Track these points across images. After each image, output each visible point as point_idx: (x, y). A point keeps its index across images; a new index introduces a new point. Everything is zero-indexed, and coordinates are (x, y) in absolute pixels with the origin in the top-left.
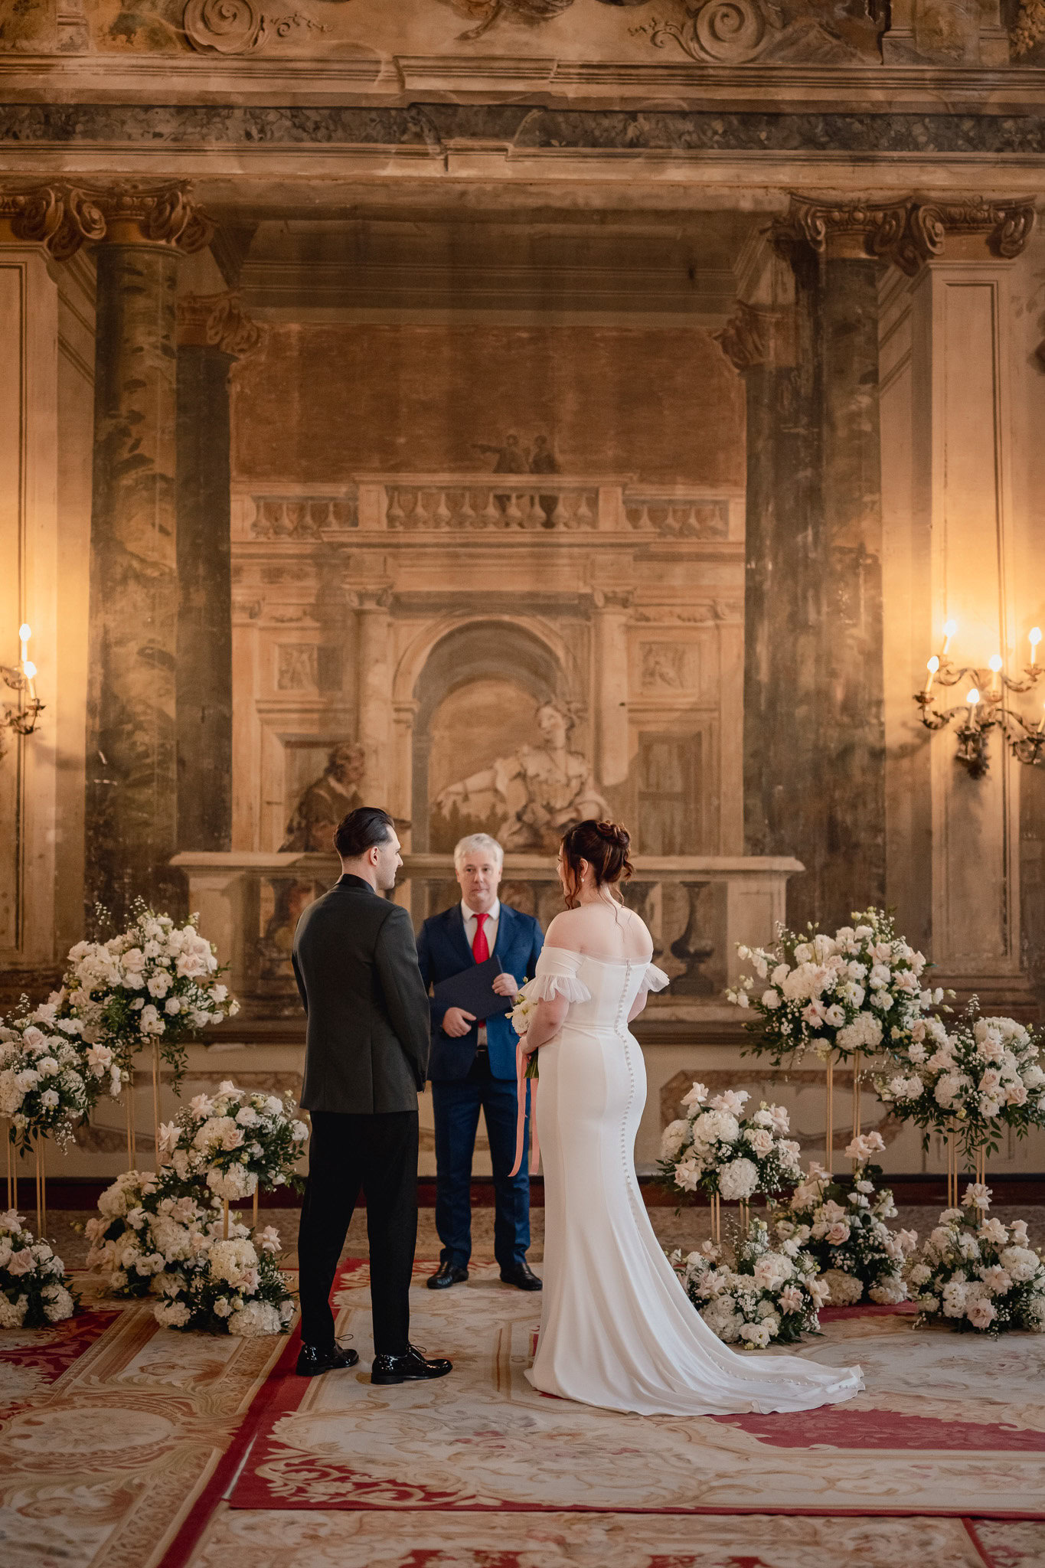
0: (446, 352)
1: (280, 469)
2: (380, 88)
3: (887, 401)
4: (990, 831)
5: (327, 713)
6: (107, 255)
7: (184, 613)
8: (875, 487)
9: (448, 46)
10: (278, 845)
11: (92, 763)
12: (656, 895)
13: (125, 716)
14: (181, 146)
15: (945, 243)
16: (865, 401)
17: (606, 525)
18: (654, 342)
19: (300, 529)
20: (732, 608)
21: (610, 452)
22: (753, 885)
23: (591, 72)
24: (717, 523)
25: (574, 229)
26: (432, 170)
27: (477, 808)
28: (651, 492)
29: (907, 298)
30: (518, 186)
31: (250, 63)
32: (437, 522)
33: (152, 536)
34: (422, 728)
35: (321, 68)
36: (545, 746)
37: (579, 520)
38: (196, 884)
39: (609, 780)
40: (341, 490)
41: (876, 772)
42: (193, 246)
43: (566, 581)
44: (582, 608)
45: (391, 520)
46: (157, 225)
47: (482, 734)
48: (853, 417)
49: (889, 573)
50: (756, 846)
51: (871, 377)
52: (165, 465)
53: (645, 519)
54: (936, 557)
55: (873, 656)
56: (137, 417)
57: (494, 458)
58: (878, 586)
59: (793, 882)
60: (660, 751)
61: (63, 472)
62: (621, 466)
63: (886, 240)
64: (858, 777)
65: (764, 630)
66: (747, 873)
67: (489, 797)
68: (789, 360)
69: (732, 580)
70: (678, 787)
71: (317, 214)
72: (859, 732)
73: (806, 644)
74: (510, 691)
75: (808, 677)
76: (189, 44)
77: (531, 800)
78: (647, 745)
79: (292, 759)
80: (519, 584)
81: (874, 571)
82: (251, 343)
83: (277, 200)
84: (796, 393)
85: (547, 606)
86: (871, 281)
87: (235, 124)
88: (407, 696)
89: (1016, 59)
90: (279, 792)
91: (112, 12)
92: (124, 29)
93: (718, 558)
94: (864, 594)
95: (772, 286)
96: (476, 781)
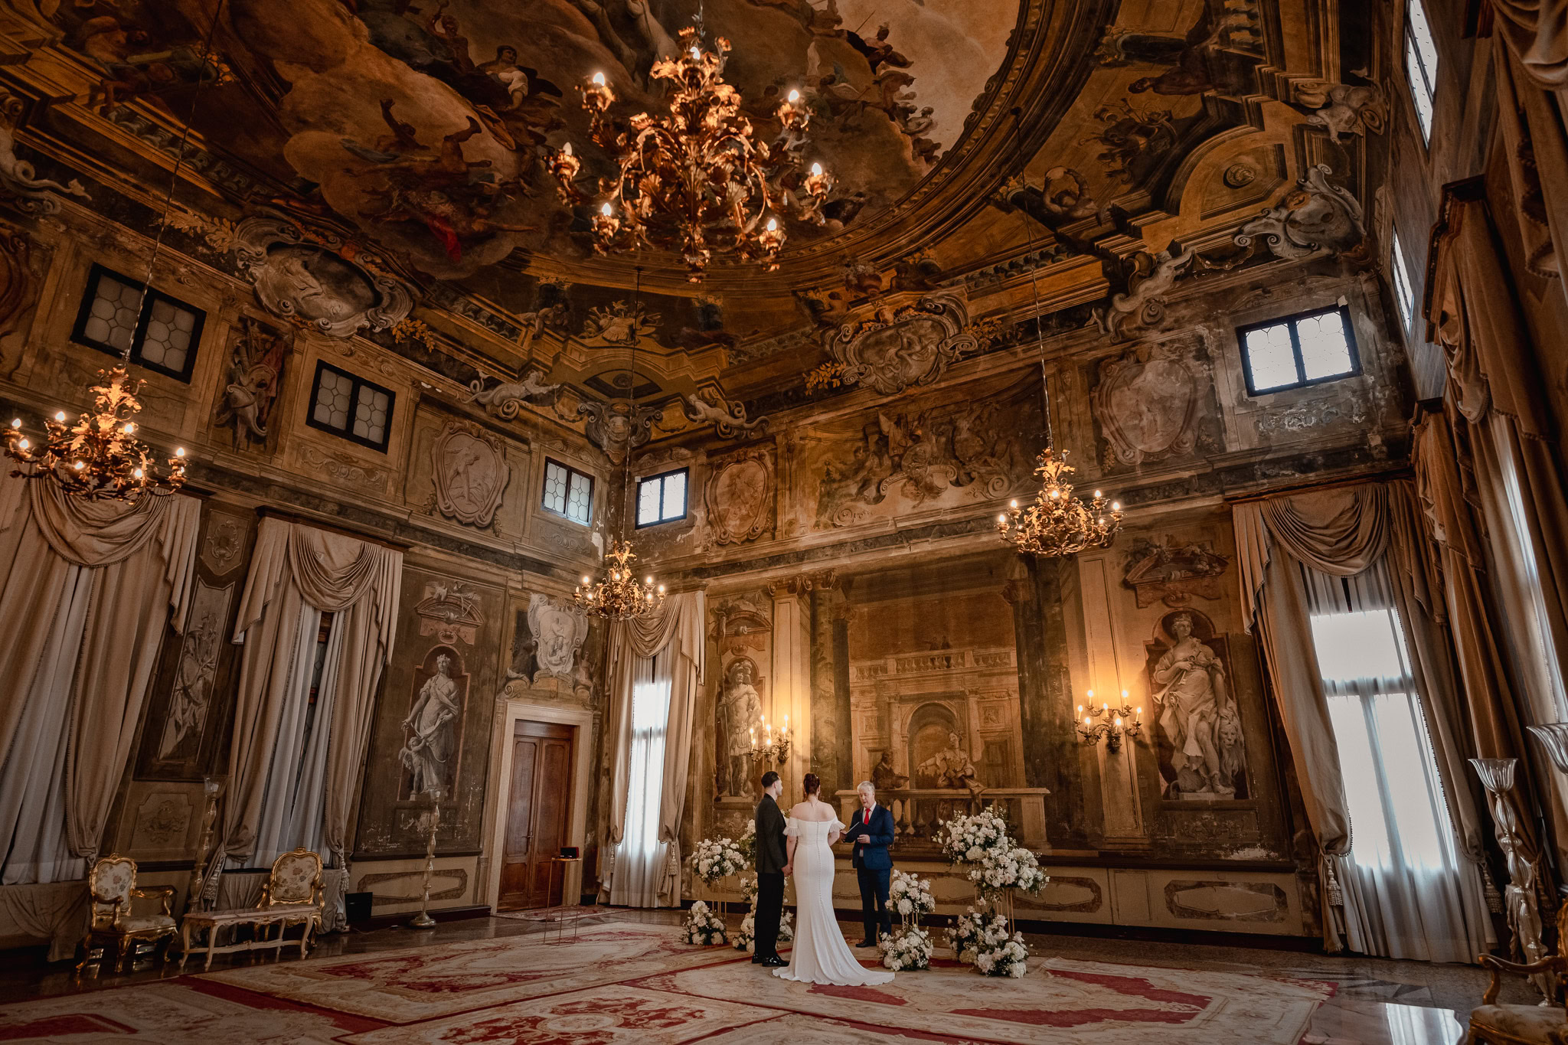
0: (912, 610)
1: (863, 657)
2: (890, 529)
3: (1066, 608)
4: (1125, 776)
5: (881, 739)
6: (813, 595)
7: (837, 707)
8: (1064, 641)
9: (909, 511)
11: (812, 760)
13: (821, 744)
14: (833, 557)
16: (1057, 608)
17: (968, 665)
18: (980, 597)
19: (870, 676)
20: (1014, 691)
21: (967, 639)
22: (1031, 799)
23: (954, 510)
24: (1007, 660)
25: (950, 563)
26: (906, 551)
27: (930, 772)
28: (982, 651)
29: (1069, 569)
30: (932, 552)
31: (852, 528)
32: (913, 669)
33: (827, 683)
34: (911, 743)
35: (872, 526)
36: (952, 748)
37: (959, 663)
38: (843, 801)
39: (975, 760)
40: (882, 661)
41: (1075, 753)
42: (835, 588)
43: (956, 687)
44: (962, 696)
45: (898, 670)
46: (826, 583)
47: (931, 744)
48: (1054, 615)
49: (1072, 674)
50: (1031, 784)
51: (1059, 600)
52: (830, 659)
53: (981, 661)
54: (1091, 666)
56: (822, 645)
57: (929, 645)
58: (1069, 679)
59: (1046, 797)
60: (993, 748)
61: (802, 665)
62: (971, 643)
64: (1068, 755)
65: (1027, 699)
66: (1029, 794)
67: (934, 767)
68: (1028, 597)
69: (1014, 680)
70: (1001, 761)
71: (871, 572)
72: (1066, 736)
74: (940, 728)
75: (1045, 716)
76: (835, 526)
77: (949, 768)
78: (988, 745)
79: (871, 755)
80: (940, 690)
81: (1067, 673)
82: (854, 616)
83: (860, 569)
84: (1032, 609)
85: (950, 696)
86: (1055, 565)
87: (848, 549)
88: (905, 732)
89: (1104, 475)
90: (867, 768)
91: (813, 520)
92: (817, 525)
93: (1008, 673)
94: (1064, 682)
95: (1019, 572)
96: (930, 762)
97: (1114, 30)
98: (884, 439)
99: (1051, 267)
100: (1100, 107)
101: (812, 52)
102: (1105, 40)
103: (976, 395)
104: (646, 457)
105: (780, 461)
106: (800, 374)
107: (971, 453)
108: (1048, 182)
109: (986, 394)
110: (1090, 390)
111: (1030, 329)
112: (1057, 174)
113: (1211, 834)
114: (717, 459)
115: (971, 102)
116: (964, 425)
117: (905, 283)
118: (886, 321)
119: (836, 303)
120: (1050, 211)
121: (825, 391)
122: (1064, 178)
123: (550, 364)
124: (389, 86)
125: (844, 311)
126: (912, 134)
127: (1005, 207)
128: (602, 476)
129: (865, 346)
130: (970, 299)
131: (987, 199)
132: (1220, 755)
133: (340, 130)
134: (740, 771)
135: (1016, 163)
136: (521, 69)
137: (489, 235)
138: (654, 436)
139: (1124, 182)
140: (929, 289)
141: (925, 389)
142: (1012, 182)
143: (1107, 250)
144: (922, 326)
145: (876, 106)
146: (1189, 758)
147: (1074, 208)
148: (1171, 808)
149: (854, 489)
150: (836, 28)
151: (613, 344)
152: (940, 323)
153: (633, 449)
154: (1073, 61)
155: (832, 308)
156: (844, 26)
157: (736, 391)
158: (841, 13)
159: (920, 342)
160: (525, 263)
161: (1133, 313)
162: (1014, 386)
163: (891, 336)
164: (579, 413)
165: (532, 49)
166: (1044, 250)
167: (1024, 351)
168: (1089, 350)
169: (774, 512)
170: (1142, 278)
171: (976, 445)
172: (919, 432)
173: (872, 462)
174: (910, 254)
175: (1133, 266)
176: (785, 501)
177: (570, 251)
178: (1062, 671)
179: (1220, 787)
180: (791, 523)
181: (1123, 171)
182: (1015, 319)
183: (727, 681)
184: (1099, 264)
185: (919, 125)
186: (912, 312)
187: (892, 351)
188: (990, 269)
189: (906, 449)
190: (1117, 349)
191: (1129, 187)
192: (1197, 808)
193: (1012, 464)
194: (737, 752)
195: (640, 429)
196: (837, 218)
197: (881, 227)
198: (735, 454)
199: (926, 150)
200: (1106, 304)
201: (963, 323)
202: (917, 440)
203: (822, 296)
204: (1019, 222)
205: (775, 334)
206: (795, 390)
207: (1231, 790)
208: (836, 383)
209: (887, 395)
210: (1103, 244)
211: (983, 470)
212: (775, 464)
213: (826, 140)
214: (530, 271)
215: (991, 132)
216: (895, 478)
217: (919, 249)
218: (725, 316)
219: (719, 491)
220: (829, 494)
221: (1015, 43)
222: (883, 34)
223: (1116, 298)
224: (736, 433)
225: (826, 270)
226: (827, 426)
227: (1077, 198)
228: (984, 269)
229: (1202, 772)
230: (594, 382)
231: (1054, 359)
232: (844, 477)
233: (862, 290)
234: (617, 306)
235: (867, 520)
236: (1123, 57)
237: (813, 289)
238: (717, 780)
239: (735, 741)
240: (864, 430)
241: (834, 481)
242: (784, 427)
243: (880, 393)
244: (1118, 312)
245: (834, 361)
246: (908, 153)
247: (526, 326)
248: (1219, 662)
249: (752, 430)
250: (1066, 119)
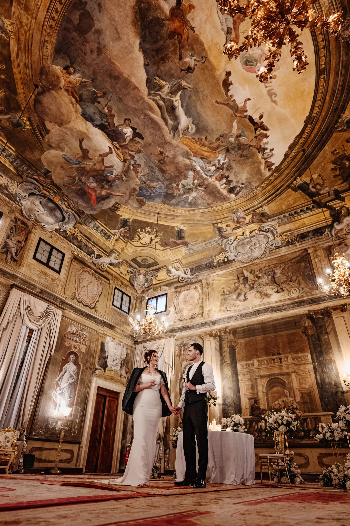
0: (263, 341)
1: (243, 360)
2: (251, 310)
3: (330, 336)
5: (253, 394)
6: (220, 337)
7: (233, 381)
8: (331, 349)
9: (258, 303)
10: (249, 414)
11: (223, 404)
12: (309, 420)
13: (226, 397)
14: (228, 322)
15: (333, 312)
16: (326, 337)
17: (289, 361)
18: (292, 334)
19: (247, 368)
20: (312, 371)
21: (288, 350)
22: (325, 417)
23: (277, 302)
24: (306, 358)
25: (277, 322)
26: (258, 318)
27: (277, 407)
28: (295, 355)
29: (329, 321)
30: (268, 318)
31: (235, 311)
32: (265, 364)
33: (228, 371)
34: (267, 395)
35: (243, 309)
36: (286, 396)
37: (285, 361)
39: (297, 401)
40: (251, 362)
41: (343, 396)
42: (229, 334)
43: (285, 370)
44: (288, 374)
45: (259, 365)
46: (225, 332)
47: (276, 395)
48: (325, 339)
49: (337, 362)
50: (324, 410)
51: (326, 333)
52: (229, 362)
53: (295, 359)
54: (344, 358)
55: (338, 376)
56: (225, 356)
57: (272, 354)
58: (336, 365)
59: (332, 416)
60: (305, 395)
61: (217, 364)
62: (290, 352)
63: (324, 314)
64: (340, 397)
65: (318, 374)
66: (324, 415)
67: (279, 405)
68: (313, 333)
69: (311, 367)
70: (309, 401)
71: (244, 327)
72: (338, 389)
73: (325, 375)
74: (279, 388)
75: (327, 381)
76: (227, 311)
77: (285, 405)
78: (302, 394)
79: (249, 401)
80: (278, 372)
81: (334, 362)
82: (238, 344)
83: (239, 326)
84: (315, 337)
86: (323, 320)
87: (234, 318)
88: (264, 390)
90: (248, 407)
91: (219, 309)
92: (220, 311)
93: (308, 364)
94: (333, 366)
95: (308, 323)
96: (276, 403)
97: (344, 116)
98: (246, 279)
99: (310, 213)
100: (334, 149)
101: (235, 124)
102: (340, 120)
103: (282, 261)
104: (150, 291)
105: (204, 289)
106: (212, 257)
107: (282, 281)
108: (312, 179)
109: (286, 261)
110: (328, 256)
111: (303, 237)
112: (315, 176)
114: (178, 290)
115: (288, 146)
116: (278, 272)
117: (255, 220)
118: (246, 236)
119: (228, 228)
120: (311, 191)
121: (222, 263)
122: (318, 178)
123: (120, 252)
124: (84, 133)
125: (231, 232)
126: (265, 159)
127: (295, 190)
128: (134, 297)
129: (238, 245)
130: (279, 226)
131: (288, 186)
133: (63, 151)
135: (300, 172)
136: (131, 127)
137: (108, 197)
138: (154, 283)
139: (340, 179)
140: (263, 222)
141: (261, 260)
142: (298, 179)
143: (332, 206)
144: (260, 237)
145: (254, 147)
147: (320, 190)
149: (235, 297)
150: (245, 114)
151: (144, 245)
152: (267, 236)
153: (146, 288)
154: (327, 129)
155: (226, 230)
156: (248, 113)
157: (187, 264)
158: (248, 108)
159: (259, 243)
160: (118, 209)
161: (342, 229)
162: (297, 257)
163: (247, 242)
164: (128, 272)
165: (137, 120)
166: (308, 206)
167: (300, 245)
168: (326, 243)
169: (202, 307)
170: (345, 216)
171: (284, 278)
172: (260, 275)
173: (242, 286)
174: (258, 208)
175: (341, 212)
176: (206, 303)
177: (135, 205)
178: (331, 361)
180: (209, 311)
181: (339, 175)
182: (296, 233)
184: (328, 212)
185: (268, 155)
186: (256, 231)
187: (248, 247)
188: (287, 214)
189: (255, 281)
190: (338, 242)
191: (341, 181)
193: (299, 284)
195: (149, 280)
196: (233, 193)
197: (249, 197)
198: (186, 287)
199: (269, 166)
200: (331, 227)
201: (276, 236)
202: (259, 278)
203: (223, 226)
204: (299, 196)
205: (204, 241)
206: (209, 263)
208: (226, 260)
209: (246, 263)
210: (330, 204)
211: (288, 287)
212: (202, 290)
213: (234, 160)
214: (118, 213)
215: (293, 159)
216: (251, 291)
217: (261, 207)
218: (186, 234)
219: (179, 301)
220: (224, 299)
221: (306, 122)
222: (261, 117)
223: (335, 224)
224: (186, 280)
225: (226, 215)
226: (223, 275)
227: (321, 186)
228: (285, 214)
230: (134, 260)
231: (312, 247)
232: (230, 293)
233: (238, 224)
234: (148, 229)
235: (240, 308)
236: (345, 128)
237: (220, 223)
240: (237, 275)
241: (226, 294)
242: (205, 277)
243: (243, 263)
244: (336, 229)
245: (226, 251)
246: (262, 167)
247: (114, 235)
249: (193, 278)
250: (321, 154)
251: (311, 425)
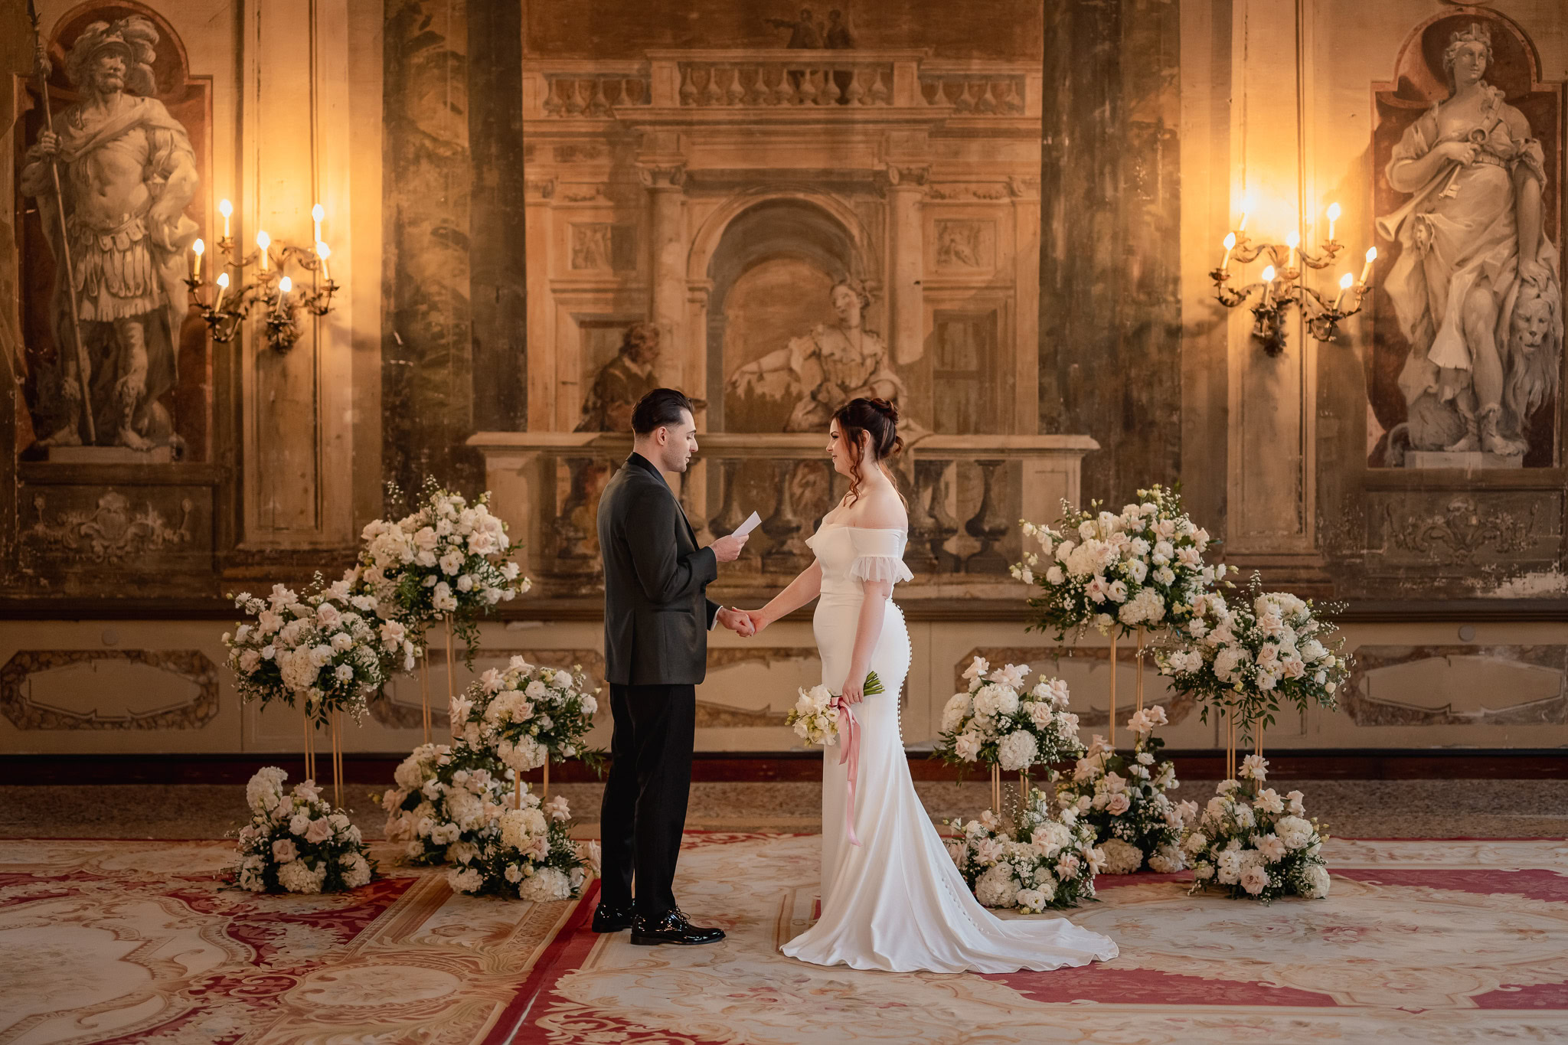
1: (572, 47)
4: (1287, 410)
5: (621, 292)
7: (478, 192)
8: (1174, 60)
10: (573, 425)
11: (388, 343)
12: (950, 474)
13: (420, 297)
17: (901, 101)
19: (592, 107)
20: (1028, 184)
21: (906, 26)
22: (1048, 464)
24: (1013, 98)
27: (771, 388)
28: (947, 67)
32: (731, 98)
33: (444, 114)
34: (716, 307)
36: (840, 325)
37: (874, 95)
38: (492, 464)
39: (904, 359)
40: (634, 67)
41: (1173, 350)
43: (861, 158)
44: (878, 186)
45: (684, 97)
47: (777, 313)
49: (1188, 148)
50: (1050, 425)
52: (456, 42)
53: (940, 95)
54: (1235, 132)
55: (1171, 233)
57: (787, 33)
58: (1176, 162)
59: (1088, 460)
60: (955, 330)
61: (354, 50)
62: (916, 41)
64: (1155, 355)
65: (1060, 208)
66: (1042, 452)
67: (784, 376)
69: (1029, 155)
70: (973, 365)
72: (1155, 310)
73: (1103, 220)
74: (804, 270)
75: (1104, 254)
77: (826, 379)
78: (942, 323)
79: (586, 340)
80: (813, 162)
81: (1173, 146)
85: (841, 183)
88: (701, 275)
90: (574, 372)
93: (1013, 134)
94: (1161, 170)
96: (771, 360)
113: (1461, 542)
132: (1508, 366)
134: (121, 367)
146: (1438, 372)
148: (1384, 486)
178: (1158, 138)
179: (1497, 441)
183: (58, 77)
192: (1439, 486)
194: (108, 308)
207: (1521, 446)
229: (1463, 406)
238: (30, 394)
239: (99, 274)
248: (1537, 151)
251: (962, 503)
